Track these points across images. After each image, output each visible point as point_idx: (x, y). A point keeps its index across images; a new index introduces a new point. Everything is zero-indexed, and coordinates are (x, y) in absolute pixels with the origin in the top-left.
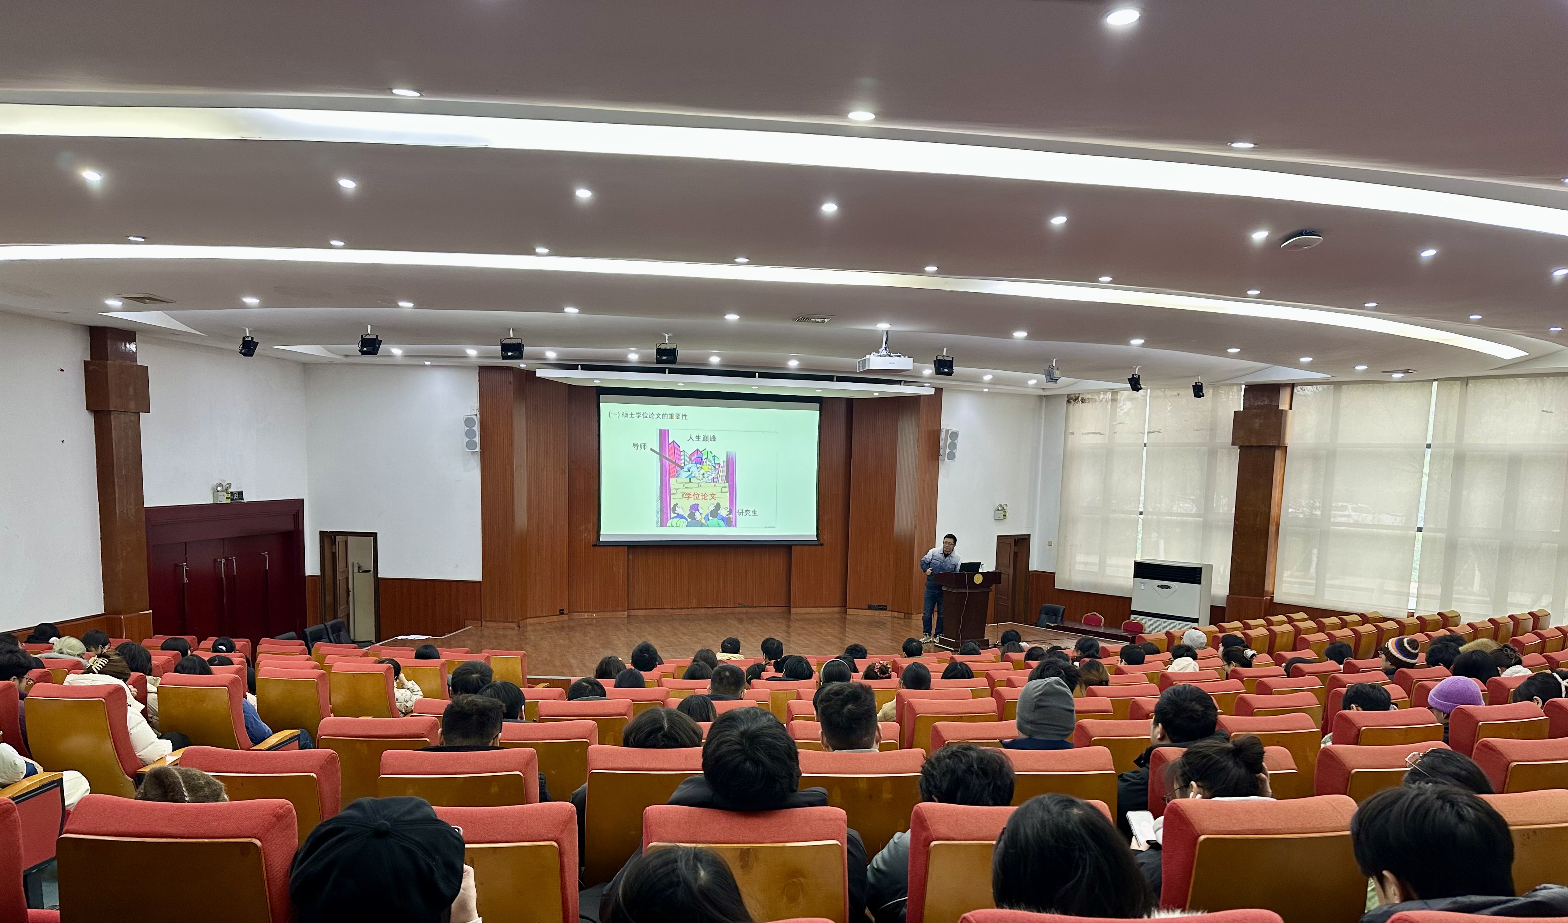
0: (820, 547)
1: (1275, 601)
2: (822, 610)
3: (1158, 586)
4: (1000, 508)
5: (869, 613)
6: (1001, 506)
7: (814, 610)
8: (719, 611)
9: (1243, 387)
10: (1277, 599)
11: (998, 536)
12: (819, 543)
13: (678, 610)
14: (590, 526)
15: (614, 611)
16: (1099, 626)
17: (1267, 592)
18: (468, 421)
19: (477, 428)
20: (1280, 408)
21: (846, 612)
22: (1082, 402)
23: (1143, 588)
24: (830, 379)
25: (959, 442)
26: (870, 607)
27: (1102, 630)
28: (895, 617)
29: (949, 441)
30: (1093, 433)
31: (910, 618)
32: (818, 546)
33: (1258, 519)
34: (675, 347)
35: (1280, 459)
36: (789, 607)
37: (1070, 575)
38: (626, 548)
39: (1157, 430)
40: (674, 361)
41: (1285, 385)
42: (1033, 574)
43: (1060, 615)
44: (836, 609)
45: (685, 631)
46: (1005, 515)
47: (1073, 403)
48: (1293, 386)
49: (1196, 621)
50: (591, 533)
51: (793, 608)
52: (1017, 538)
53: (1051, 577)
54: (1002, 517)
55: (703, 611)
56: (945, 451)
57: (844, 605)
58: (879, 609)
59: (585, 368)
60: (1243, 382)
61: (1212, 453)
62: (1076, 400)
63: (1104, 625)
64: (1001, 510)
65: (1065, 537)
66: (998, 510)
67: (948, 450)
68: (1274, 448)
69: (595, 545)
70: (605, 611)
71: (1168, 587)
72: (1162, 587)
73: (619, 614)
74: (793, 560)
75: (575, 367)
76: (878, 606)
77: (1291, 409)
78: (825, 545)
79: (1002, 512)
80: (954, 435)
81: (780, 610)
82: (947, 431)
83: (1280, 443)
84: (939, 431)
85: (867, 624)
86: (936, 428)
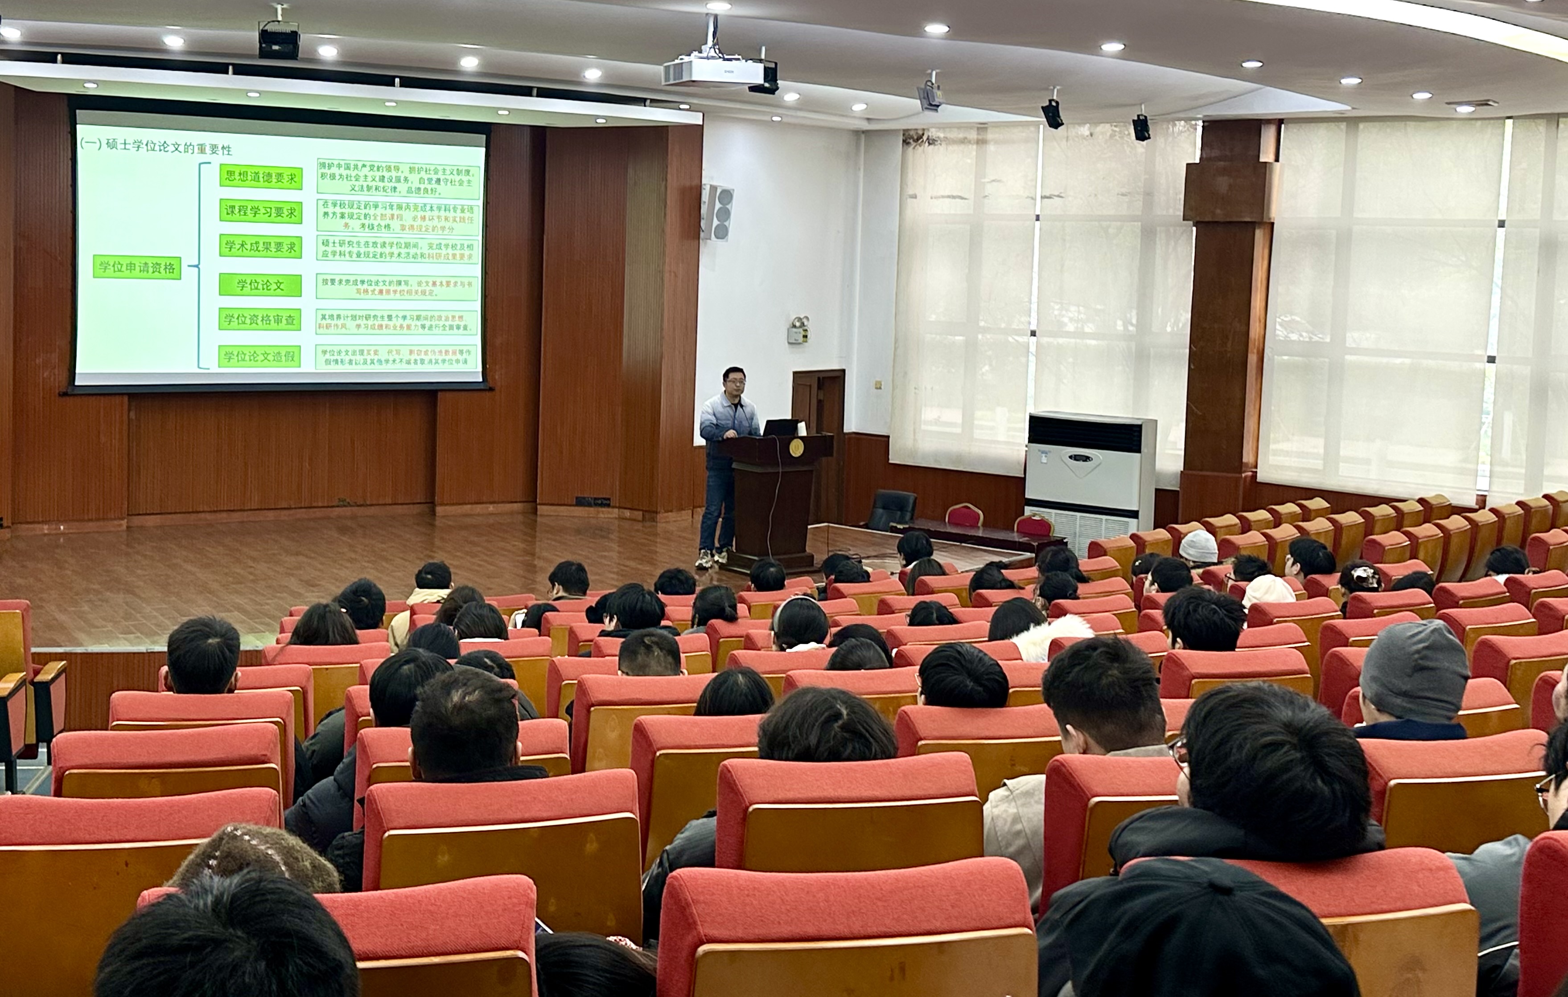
0: (488, 394)
1: (1258, 480)
2: (491, 508)
3: (1071, 457)
4: (798, 324)
5: (579, 511)
6: (800, 319)
7: (478, 508)
8: (301, 514)
9: (1200, 123)
10: (1263, 476)
11: (795, 373)
12: (486, 387)
13: (224, 515)
14: (55, 357)
15: (104, 519)
16: (975, 526)
17: (1247, 464)
20: (1262, 160)
21: (535, 512)
22: (929, 144)
23: (1044, 460)
24: (526, 92)
25: (735, 207)
26: (581, 502)
27: (980, 533)
28: (626, 519)
29: (718, 205)
30: (949, 197)
31: (653, 520)
32: (483, 394)
33: (1229, 345)
34: (294, 29)
35: (1261, 245)
36: (431, 504)
37: (915, 440)
38: (126, 399)
39: (1057, 194)
40: (293, 55)
41: (1269, 122)
42: (850, 439)
43: (910, 509)
44: (517, 507)
45: (254, 554)
46: (805, 337)
47: (914, 144)
48: (1280, 122)
49: (1134, 514)
50: (56, 371)
51: (441, 505)
52: (821, 375)
53: (883, 441)
54: (801, 339)
55: (271, 515)
56: (710, 222)
57: (531, 499)
58: (596, 505)
59: (70, 59)
60: (1200, 116)
61: (1148, 234)
62: (918, 140)
63: (984, 525)
64: (800, 327)
65: (906, 373)
66: (794, 326)
67: (716, 222)
68: (1252, 226)
69: (65, 394)
70: (83, 520)
71: (1086, 459)
72: (1076, 458)
73: (112, 526)
75: (50, 58)
76: (595, 499)
77: (1277, 160)
78: (497, 389)
79: (801, 330)
80: (727, 195)
81: (416, 509)
82: (713, 188)
83: (1263, 217)
84: (699, 188)
85: (578, 532)
86: (695, 182)
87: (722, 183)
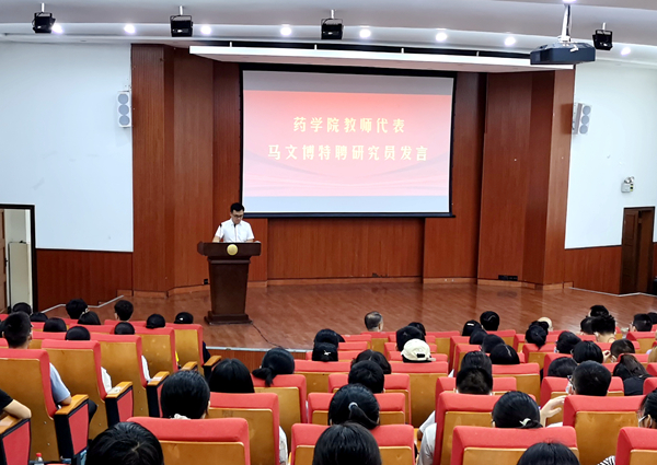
0: (452, 219)
4: (627, 181)
5: (500, 283)
6: (628, 178)
8: (354, 280)
11: (625, 208)
12: (451, 215)
15: (255, 281)
18: (122, 98)
19: (129, 104)
21: (476, 283)
24: (473, 53)
25: (592, 115)
26: (501, 278)
28: (525, 287)
29: (582, 115)
31: (541, 289)
32: (449, 219)
34: (340, 23)
36: (421, 276)
40: (340, 37)
42: (655, 246)
44: (467, 280)
46: (632, 188)
51: (426, 277)
52: (641, 209)
54: (629, 189)
55: (339, 281)
56: (577, 124)
57: (475, 276)
58: (509, 280)
59: (236, 44)
64: (629, 183)
67: (581, 124)
73: (261, 284)
74: (426, 232)
76: (509, 276)
78: (457, 217)
80: (587, 109)
81: (413, 280)
82: (580, 105)
84: (572, 106)
85: (499, 294)
86: (570, 102)
87: (585, 102)
